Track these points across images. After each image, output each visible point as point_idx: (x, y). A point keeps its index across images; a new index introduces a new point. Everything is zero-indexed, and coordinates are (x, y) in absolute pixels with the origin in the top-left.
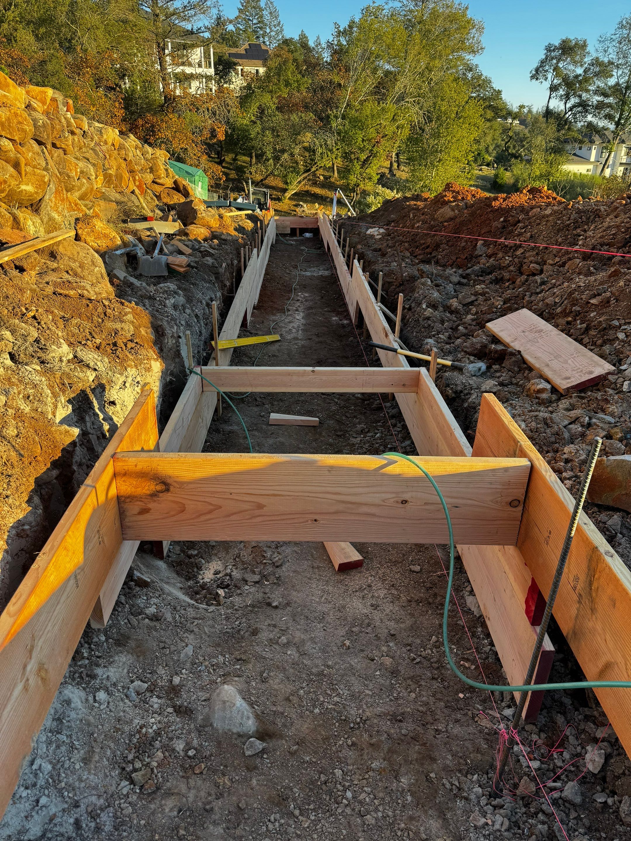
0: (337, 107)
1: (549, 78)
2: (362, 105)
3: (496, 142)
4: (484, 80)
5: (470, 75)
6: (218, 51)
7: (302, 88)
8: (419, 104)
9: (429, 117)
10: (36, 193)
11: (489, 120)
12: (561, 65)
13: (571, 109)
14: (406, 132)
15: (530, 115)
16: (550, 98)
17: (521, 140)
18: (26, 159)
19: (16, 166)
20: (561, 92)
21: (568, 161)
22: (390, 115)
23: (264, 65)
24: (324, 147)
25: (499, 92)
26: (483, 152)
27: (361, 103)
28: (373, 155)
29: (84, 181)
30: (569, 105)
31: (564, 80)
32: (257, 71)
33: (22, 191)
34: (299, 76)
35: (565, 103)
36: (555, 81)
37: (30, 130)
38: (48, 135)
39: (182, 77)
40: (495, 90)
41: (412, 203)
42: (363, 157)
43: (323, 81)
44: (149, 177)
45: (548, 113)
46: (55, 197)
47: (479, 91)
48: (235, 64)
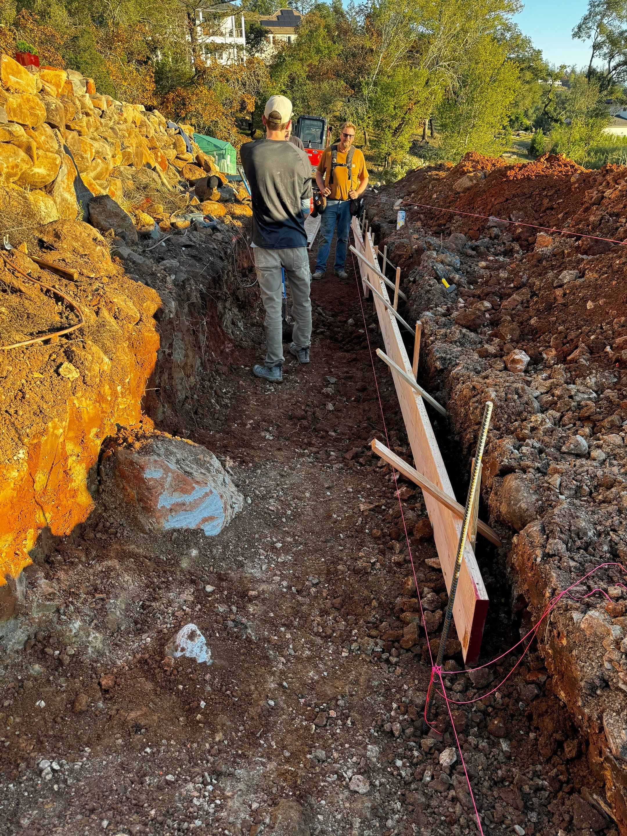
0: (369, 74)
1: (593, 36)
2: (394, 71)
3: (535, 105)
4: (522, 40)
5: (508, 35)
6: (249, 19)
7: (333, 55)
8: (453, 67)
9: (464, 82)
10: (49, 175)
11: (528, 82)
12: (605, 21)
13: (615, 68)
14: (440, 97)
15: (573, 76)
16: (593, 57)
17: (562, 103)
18: (38, 143)
19: (28, 150)
20: (605, 50)
21: (611, 124)
22: (423, 80)
23: (296, 32)
24: (355, 115)
25: (539, 52)
26: (522, 117)
27: (394, 69)
28: (404, 122)
29: (99, 161)
30: (613, 64)
31: (608, 37)
32: (289, 38)
33: (35, 174)
34: (330, 43)
35: (609, 62)
36: (599, 39)
37: (42, 115)
38: (61, 119)
39: (212, 47)
40: (534, 50)
41: (434, 172)
42: (395, 124)
43: (355, 47)
44: (172, 153)
45: (591, 73)
46: (68, 179)
47: (518, 51)
48: (267, 32)
